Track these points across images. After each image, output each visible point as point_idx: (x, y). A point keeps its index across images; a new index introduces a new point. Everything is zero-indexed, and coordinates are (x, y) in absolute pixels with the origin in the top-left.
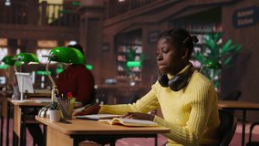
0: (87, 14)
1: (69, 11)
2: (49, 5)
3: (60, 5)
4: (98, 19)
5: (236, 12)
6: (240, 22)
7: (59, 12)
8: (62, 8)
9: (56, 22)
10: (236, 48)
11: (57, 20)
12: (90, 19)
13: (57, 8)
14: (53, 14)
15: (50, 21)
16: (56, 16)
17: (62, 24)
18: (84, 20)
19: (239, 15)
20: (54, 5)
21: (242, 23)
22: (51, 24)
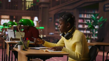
0: (42, 6)
1: (35, 4)
2: (27, 2)
3: (31, 2)
4: (46, 8)
6: (106, 9)
7: (31, 5)
8: (32, 3)
9: (30, 9)
10: (104, 20)
11: (30, 8)
12: (43, 8)
14: (29, 6)
15: (27, 8)
16: (30, 6)
17: (32, 10)
18: (41, 8)
19: (106, 6)
20: (29, 2)
21: (107, 10)
22: (28, 10)
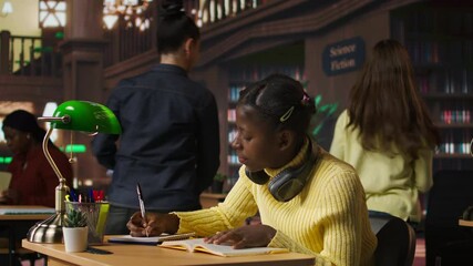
0: (76, 54)
1: (50, 49)
2: (14, 38)
3: (33, 39)
4: (93, 63)
5: (328, 48)
6: (335, 66)
7: (33, 50)
8: (38, 44)
9: (26, 70)
10: (328, 110)
11: (29, 64)
12: (80, 63)
13: (28, 43)
14: (22, 55)
15: (16, 67)
16: (27, 58)
17: (39, 73)
18: (70, 65)
19: (333, 52)
20: (23, 38)
21: (338, 67)
22: (18, 73)
